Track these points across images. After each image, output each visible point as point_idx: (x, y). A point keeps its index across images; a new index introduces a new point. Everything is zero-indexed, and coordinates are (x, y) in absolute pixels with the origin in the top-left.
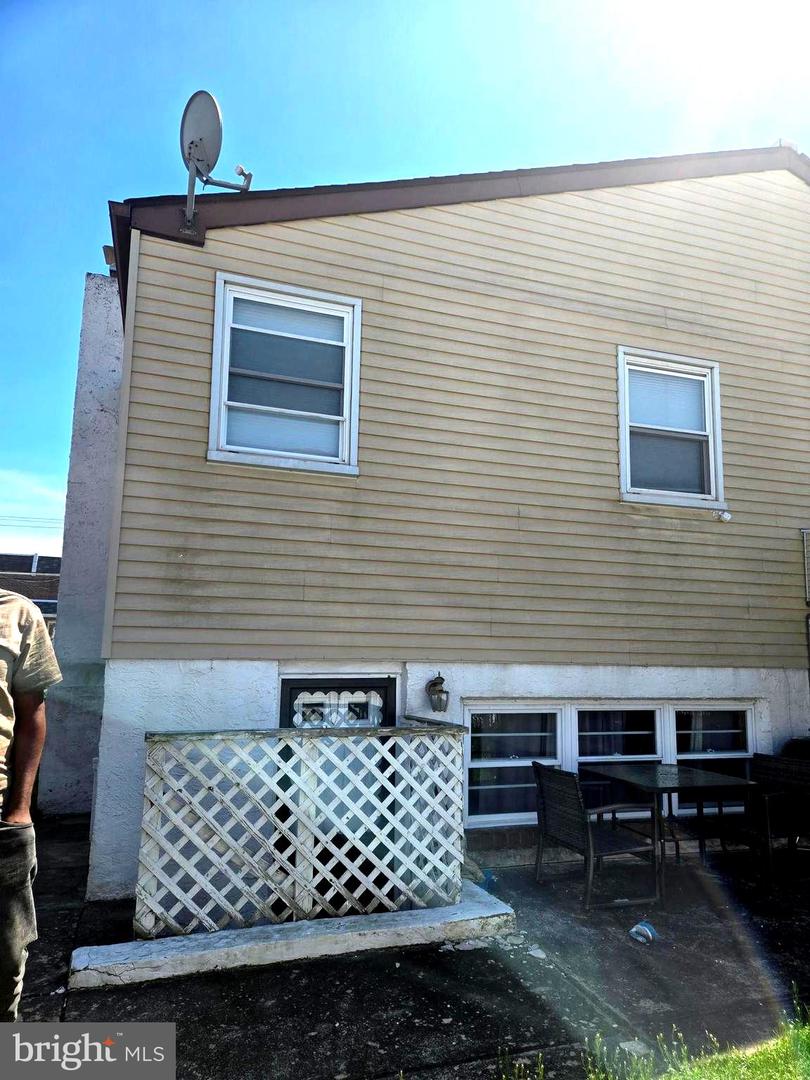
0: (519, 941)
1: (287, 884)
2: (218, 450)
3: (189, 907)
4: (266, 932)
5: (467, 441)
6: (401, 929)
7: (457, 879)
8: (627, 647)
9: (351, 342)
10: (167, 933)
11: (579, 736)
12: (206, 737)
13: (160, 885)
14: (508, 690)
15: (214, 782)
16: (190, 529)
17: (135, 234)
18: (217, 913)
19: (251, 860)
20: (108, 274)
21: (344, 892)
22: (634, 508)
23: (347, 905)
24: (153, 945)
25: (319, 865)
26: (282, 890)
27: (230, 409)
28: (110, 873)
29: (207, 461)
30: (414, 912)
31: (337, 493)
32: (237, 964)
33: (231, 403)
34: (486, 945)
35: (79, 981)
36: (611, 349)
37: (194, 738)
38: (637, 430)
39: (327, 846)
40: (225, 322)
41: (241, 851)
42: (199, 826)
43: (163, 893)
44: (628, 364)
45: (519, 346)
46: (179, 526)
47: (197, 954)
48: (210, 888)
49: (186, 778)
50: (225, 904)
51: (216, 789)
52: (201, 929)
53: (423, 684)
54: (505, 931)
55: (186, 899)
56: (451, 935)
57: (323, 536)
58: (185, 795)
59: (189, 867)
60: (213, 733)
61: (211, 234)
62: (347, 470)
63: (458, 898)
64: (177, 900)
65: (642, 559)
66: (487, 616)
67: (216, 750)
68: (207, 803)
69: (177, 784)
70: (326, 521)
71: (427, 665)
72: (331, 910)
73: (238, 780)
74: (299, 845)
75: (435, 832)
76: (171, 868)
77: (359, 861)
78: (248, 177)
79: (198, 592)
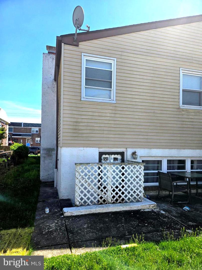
0: (158, 210)
1: (106, 196)
2: (83, 98)
3: (86, 200)
4: (102, 206)
5: (142, 94)
6: (132, 206)
7: (143, 196)
8: (180, 144)
9: (114, 70)
10: (82, 205)
11: (167, 166)
12: (88, 164)
13: (80, 196)
14: (151, 155)
15: (90, 174)
16: (78, 117)
17: (63, 44)
18: (92, 202)
19: (98, 191)
20: (47, 53)
21: (118, 198)
22: (183, 110)
23: (119, 201)
24: (79, 208)
25: (112, 192)
26: (105, 197)
27: (85, 87)
28: (65, 193)
29: (81, 100)
30: (133, 203)
31: (111, 108)
32: (98, 212)
33: (86, 86)
34: (151, 210)
35: (66, 214)
36: (178, 69)
37: (86, 164)
38: (184, 90)
39: (114, 188)
40: (84, 66)
41: (96, 189)
42: (87, 183)
43: (80, 197)
44: (182, 73)
45: (155, 69)
46: (76, 116)
47: (89, 210)
48: (90, 197)
49: (84, 173)
50: (93, 200)
51: (90, 175)
52: (88, 205)
53: (131, 153)
54: (155, 208)
55: (85, 198)
56: (142, 208)
57: (108, 118)
58: (84, 177)
59: (85, 192)
60: (89, 163)
61: (80, 43)
62: (113, 102)
63: (143, 200)
64: (83, 199)
65: (184, 123)
66: (146, 137)
67: (90, 167)
68: (89, 178)
69: (82, 174)
70: (108, 115)
71: (132, 149)
72: (115, 202)
73: (95, 174)
74: (108, 188)
75: (138, 186)
76: (82, 192)
77: (121, 192)
78: (89, 28)
79: (80, 132)
